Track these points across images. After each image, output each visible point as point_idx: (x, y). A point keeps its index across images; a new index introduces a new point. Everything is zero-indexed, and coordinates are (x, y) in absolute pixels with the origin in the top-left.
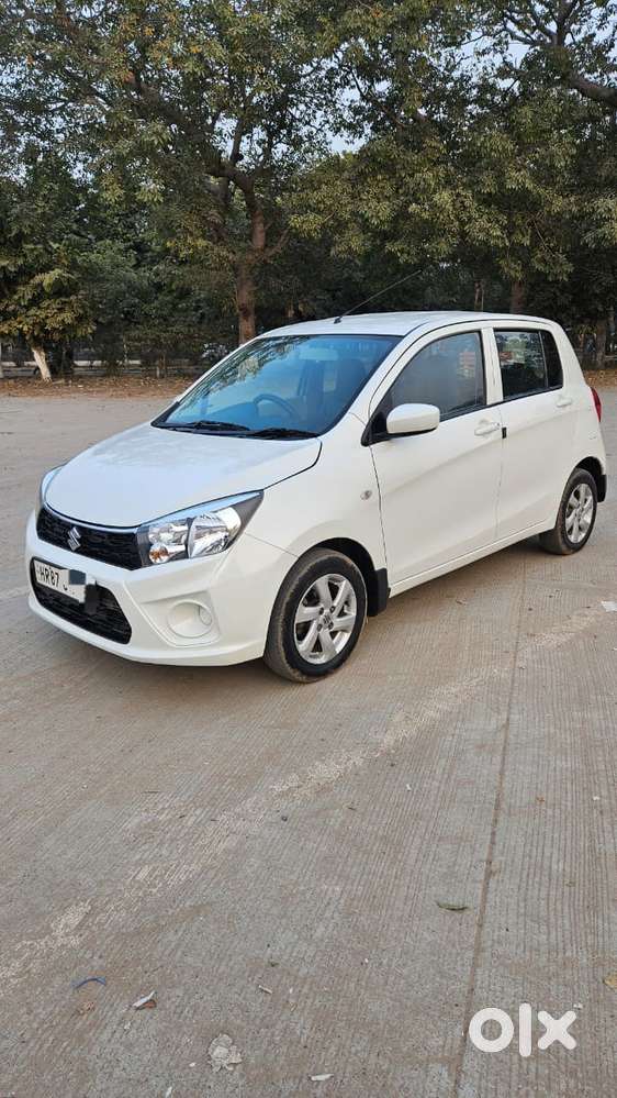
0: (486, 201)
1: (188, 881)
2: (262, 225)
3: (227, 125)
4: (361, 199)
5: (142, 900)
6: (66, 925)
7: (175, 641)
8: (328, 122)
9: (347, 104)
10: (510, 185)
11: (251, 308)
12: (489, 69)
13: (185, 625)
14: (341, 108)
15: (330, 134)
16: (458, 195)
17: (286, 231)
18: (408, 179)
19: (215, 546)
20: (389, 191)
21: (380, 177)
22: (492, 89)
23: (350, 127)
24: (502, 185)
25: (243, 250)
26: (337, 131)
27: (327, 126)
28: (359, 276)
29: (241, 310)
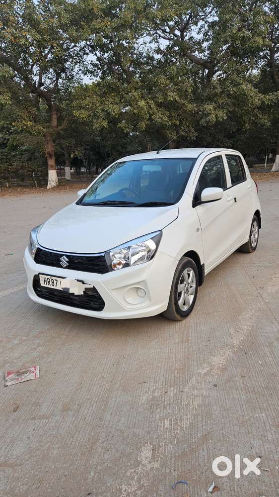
0: (160, 105)
1: (191, 424)
2: (55, 115)
3: (36, 69)
4: (105, 104)
5: (175, 437)
6: (146, 458)
7: (129, 307)
8: (80, 70)
9: (90, 62)
10: (170, 99)
11: (53, 154)
12: (150, 50)
13: (132, 299)
14: (87, 64)
15: (82, 75)
16: (148, 103)
17: (66, 119)
18: (125, 95)
19: (142, 259)
20: (117, 100)
21: (112, 94)
22: (152, 58)
23: (91, 72)
24: (166, 99)
25: (48, 127)
26: (85, 74)
27: (81, 72)
28: (98, 139)
29: (48, 154)
